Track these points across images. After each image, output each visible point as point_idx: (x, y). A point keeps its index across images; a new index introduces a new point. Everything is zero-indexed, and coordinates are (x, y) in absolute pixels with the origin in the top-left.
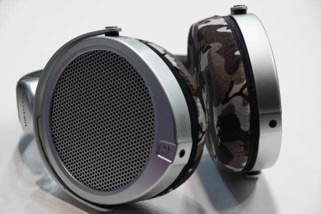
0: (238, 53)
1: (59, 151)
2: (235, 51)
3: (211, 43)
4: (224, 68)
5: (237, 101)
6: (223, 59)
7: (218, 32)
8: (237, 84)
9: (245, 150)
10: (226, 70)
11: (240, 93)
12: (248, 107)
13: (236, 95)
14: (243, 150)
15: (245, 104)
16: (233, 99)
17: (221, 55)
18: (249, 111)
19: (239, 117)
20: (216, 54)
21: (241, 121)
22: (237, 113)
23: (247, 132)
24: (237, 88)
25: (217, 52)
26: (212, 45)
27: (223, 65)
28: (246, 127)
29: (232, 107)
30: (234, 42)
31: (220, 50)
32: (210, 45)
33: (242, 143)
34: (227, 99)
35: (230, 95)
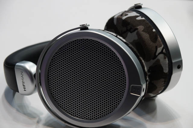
0: (154, 30)
1: (57, 102)
2: (153, 30)
3: (137, 26)
4: (150, 40)
5: (161, 57)
6: (148, 35)
7: (137, 20)
8: (159, 47)
9: (164, 83)
10: (151, 40)
11: (162, 52)
12: (167, 59)
13: (159, 54)
14: (163, 84)
15: (165, 58)
16: (158, 56)
17: (146, 32)
18: (167, 61)
19: (162, 66)
20: (143, 32)
21: (164, 68)
22: (162, 64)
23: (167, 73)
24: (159, 50)
25: (143, 31)
26: (138, 27)
27: (149, 38)
28: (166, 70)
29: (159, 60)
30: (150, 24)
31: (144, 29)
32: (137, 27)
33: (164, 80)
34: (155, 57)
35: (157, 54)
